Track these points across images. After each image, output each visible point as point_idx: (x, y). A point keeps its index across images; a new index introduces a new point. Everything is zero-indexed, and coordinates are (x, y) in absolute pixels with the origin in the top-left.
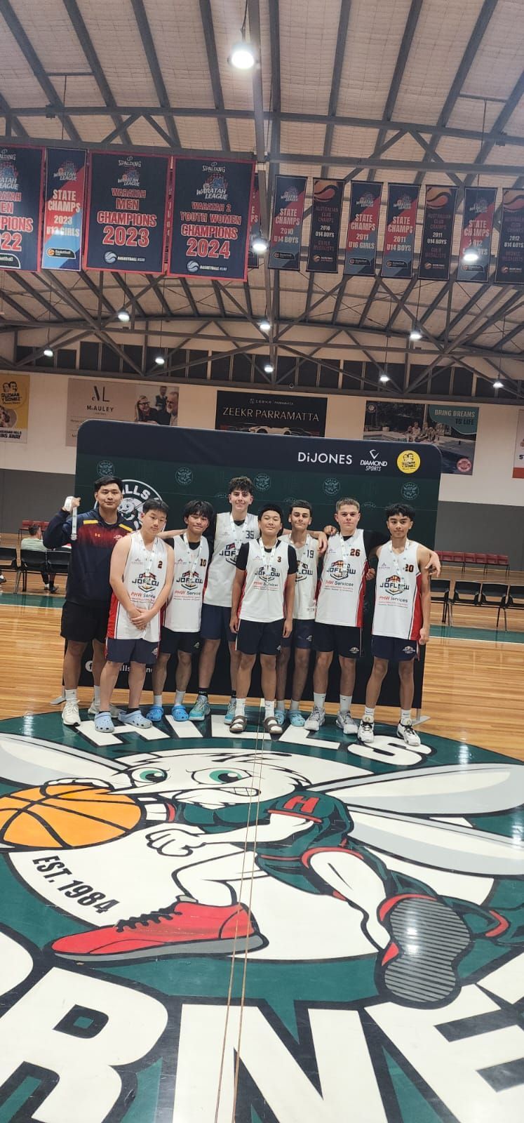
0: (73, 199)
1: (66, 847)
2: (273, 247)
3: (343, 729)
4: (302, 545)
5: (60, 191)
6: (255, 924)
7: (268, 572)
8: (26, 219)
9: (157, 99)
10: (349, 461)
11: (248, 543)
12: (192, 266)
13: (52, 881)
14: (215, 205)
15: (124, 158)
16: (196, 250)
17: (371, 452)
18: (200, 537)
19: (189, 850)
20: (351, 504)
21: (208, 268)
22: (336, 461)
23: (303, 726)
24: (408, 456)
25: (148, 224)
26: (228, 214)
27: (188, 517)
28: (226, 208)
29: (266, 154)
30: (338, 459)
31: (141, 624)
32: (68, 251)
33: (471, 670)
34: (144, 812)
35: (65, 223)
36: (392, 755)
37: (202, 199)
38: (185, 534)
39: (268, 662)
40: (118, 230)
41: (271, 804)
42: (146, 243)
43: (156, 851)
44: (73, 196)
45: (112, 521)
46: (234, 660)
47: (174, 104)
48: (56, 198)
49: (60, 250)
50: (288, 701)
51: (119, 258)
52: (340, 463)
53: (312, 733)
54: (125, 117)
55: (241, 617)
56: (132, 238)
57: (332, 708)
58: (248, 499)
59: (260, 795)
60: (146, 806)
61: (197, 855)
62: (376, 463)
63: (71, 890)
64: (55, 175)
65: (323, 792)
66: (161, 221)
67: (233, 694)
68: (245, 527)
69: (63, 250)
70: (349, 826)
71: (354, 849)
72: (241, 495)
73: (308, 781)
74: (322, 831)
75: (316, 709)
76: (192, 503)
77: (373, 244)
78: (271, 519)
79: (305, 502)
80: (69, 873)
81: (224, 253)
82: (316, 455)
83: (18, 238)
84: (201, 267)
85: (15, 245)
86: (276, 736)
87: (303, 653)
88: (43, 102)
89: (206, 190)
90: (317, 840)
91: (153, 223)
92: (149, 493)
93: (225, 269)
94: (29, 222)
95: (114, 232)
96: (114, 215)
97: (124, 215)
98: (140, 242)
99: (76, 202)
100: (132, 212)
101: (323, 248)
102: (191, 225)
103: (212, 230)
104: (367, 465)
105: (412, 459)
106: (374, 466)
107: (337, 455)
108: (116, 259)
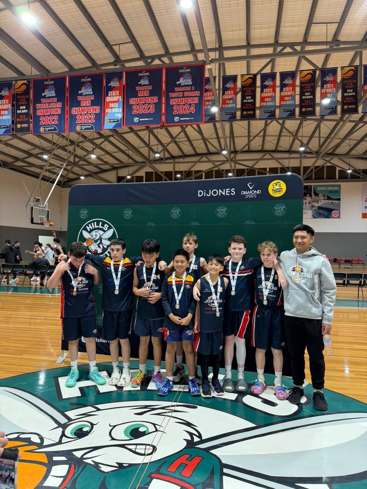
0: (118, 95)
2: (221, 109)
5: (112, 92)
9: (163, 50)
10: (233, 193)
12: (176, 119)
14: (186, 87)
15: (141, 72)
16: (178, 111)
17: (248, 185)
21: (184, 119)
22: (224, 194)
24: (276, 184)
25: (154, 101)
26: (193, 91)
28: (192, 88)
29: (210, 59)
30: (226, 192)
32: (116, 119)
35: (114, 106)
37: (179, 85)
40: (140, 106)
42: (153, 111)
44: (118, 93)
47: (172, 51)
48: (110, 95)
49: (112, 119)
51: (140, 120)
52: (227, 194)
54: (149, 61)
56: (146, 109)
62: (253, 192)
64: (109, 85)
66: (160, 100)
69: (114, 119)
77: (274, 103)
81: (192, 110)
82: (210, 190)
83: (93, 117)
84: (181, 119)
85: (92, 120)
88: (112, 60)
89: (182, 81)
91: (156, 101)
92: (108, 226)
93: (193, 118)
94: (98, 108)
95: (138, 107)
96: (137, 99)
97: (142, 99)
98: (150, 110)
99: (119, 96)
100: (146, 97)
101: (248, 108)
102: (175, 99)
103: (185, 100)
104: (246, 194)
105: (280, 186)
106: (252, 194)
107: (224, 190)
108: (139, 120)
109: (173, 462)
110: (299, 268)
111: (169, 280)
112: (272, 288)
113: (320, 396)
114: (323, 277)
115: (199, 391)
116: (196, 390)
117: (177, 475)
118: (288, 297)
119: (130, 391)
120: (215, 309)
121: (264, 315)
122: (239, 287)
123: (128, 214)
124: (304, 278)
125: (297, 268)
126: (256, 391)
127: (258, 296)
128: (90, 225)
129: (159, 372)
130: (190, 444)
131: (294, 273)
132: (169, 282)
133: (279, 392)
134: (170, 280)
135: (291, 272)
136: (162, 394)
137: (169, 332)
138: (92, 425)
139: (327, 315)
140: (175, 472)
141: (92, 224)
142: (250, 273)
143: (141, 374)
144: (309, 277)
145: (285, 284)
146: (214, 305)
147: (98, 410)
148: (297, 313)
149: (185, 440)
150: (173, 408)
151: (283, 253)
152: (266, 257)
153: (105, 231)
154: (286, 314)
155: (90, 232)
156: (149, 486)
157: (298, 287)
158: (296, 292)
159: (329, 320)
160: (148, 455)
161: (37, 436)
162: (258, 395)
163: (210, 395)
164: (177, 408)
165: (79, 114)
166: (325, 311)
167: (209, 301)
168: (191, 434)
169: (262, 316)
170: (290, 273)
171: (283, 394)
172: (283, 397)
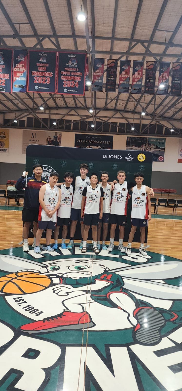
0: (23, 67)
1: (25, 293)
2: (93, 83)
3: (120, 251)
4: (105, 187)
5: (18, 64)
6: (91, 319)
7: (94, 197)
8: (7, 74)
9: (52, 32)
10: (121, 158)
11: (86, 187)
12: (65, 90)
13: (20, 305)
14: (73, 69)
15: (41, 53)
16: (66, 85)
17: (128, 154)
18: (70, 185)
19: (67, 293)
20: (123, 172)
21: (71, 91)
22: (116, 158)
23: (107, 250)
24: (141, 156)
26: (78, 72)
27: (66, 178)
28: (77, 70)
29: (90, 51)
30: (117, 157)
31: (50, 216)
32: (22, 85)
33: (164, 229)
34: (52, 281)
35: (20, 76)
36: (137, 259)
37: (68, 67)
38: (65, 184)
39: (94, 228)
40: (39, 78)
41: (96, 277)
42: (49, 82)
43: (56, 294)
44: (23, 66)
45: (39, 180)
46: (82, 228)
47: (58, 33)
48: (17, 67)
49: (19, 85)
50: (102, 241)
51: (40, 88)
52: (118, 158)
53: (110, 252)
54: (41, 38)
55: (85, 212)
56: (44, 81)
57: (117, 244)
58: (86, 171)
59: (92, 274)
60: (53, 279)
61: (71, 295)
62: (130, 158)
63: (27, 308)
64: (17, 59)
65: (114, 272)
66: (54, 75)
67: (82, 239)
68: (85, 181)
70: (123, 284)
71: (125, 292)
72: (83, 170)
73: (108, 269)
74: (113, 286)
75: (111, 244)
76: (67, 173)
77: (128, 82)
78: (94, 178)
79: (106, 172)
80: (26, 302)
81: (76, 86)
82: (109, 155)
83: (4, 81)
84: (68, 91)
85: (3, 84)
86: (97, 253)
87: (106, 224)
88: (12, 33)
89: (70, 64)
90: (112, 289)
91: (51, 75)
92: (52, 170)
93: (77, 91)
94: (8, 75)
96: (38, 73)
97: (41, 73)
98: (47, 82)
99: (24, 68)
100: (44, 71)
101: (111, 84)
102: (65, 76)
103: (72, 77)
104: (127, 159)
107: (117, 156)
123: (64, 164)
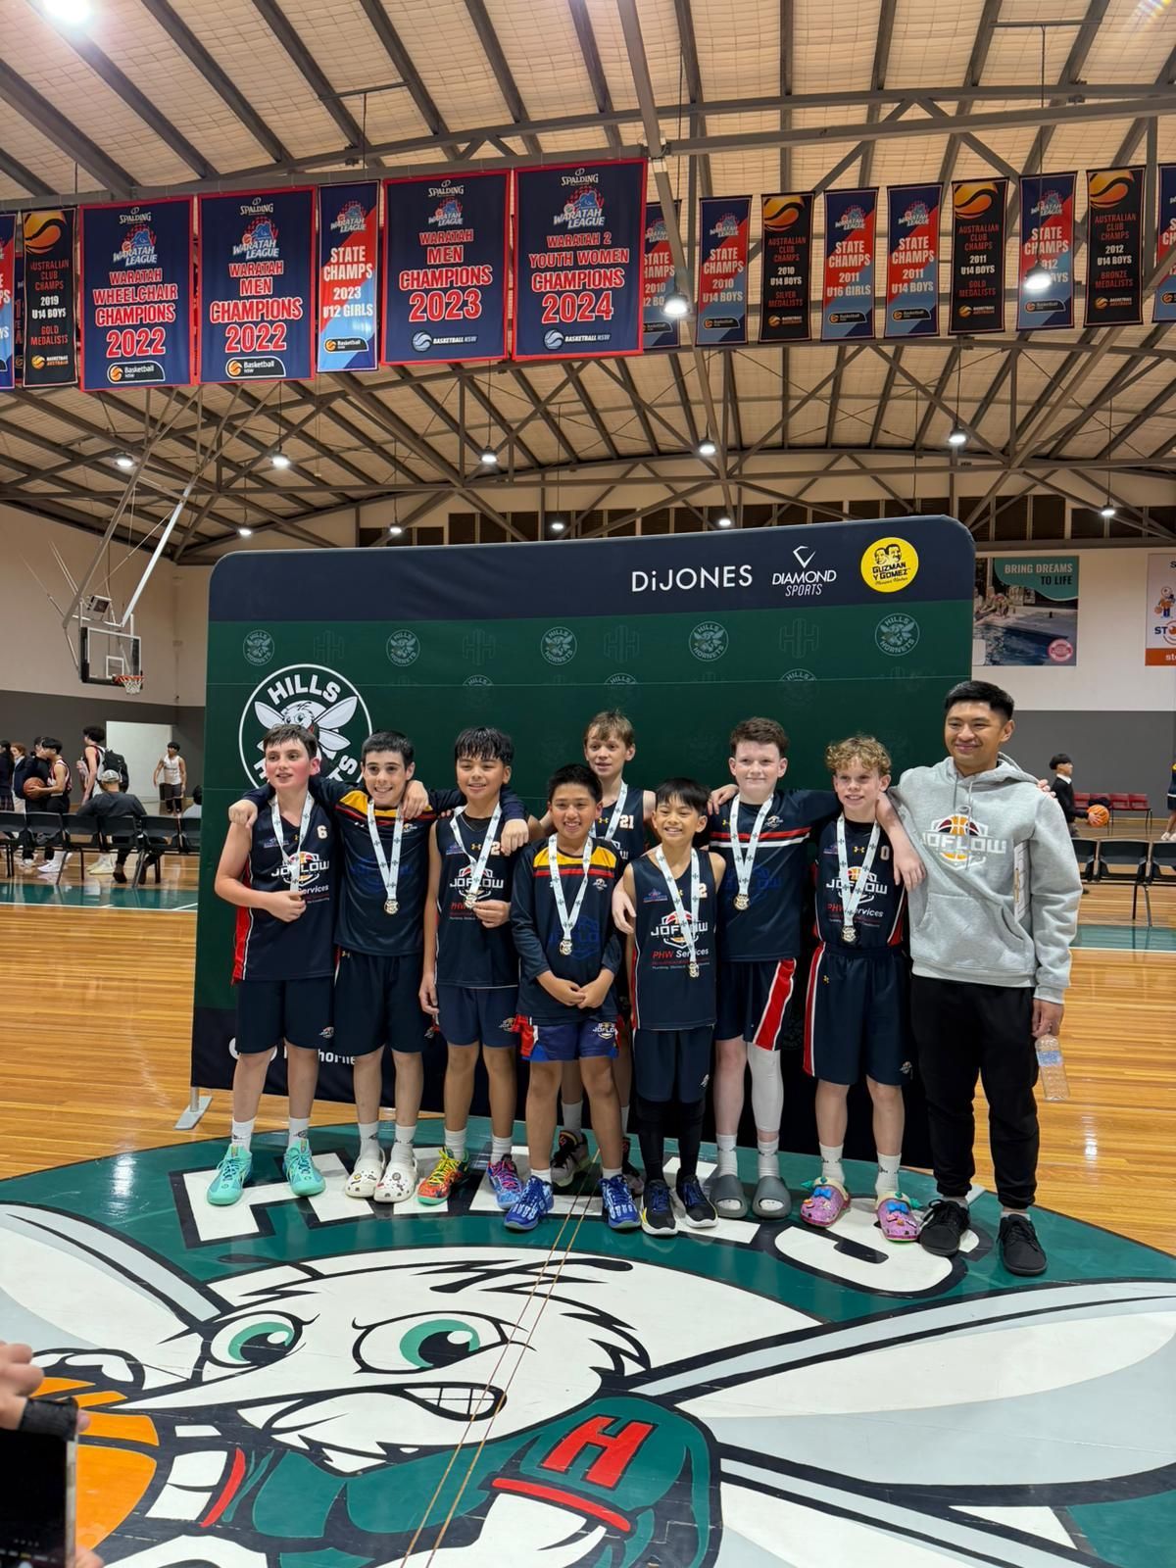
0: (363, 259)
2: (698, 309)
5: (341, 249)
8: (292, 300)
9: (509, 113)
10: (745, 580)
12: (553, 338)
14: (586, 235)
15: (438, 184)
16: (557, 312)
17: (795, 552)
21: (577, 339)
22: (716, 582)
24: (887, 552)
25: (478, 281)
26: (607, 247)
28: (602, 238)
29: (665, 142)
30: (722, 577)
32: (356, 340)
35: (350, 297)
37: (563, 229)
40: (433, 296)
42: (477, 312)
44: (362, 253)
47: (535, 114)
48: (335, 261)
49: (344, 340)
51: (436, 341)
52: (726, 585)
54: (462, 147)
56: (455, 305)
62: (811, 577)
66: (499, 276)
69: (348, 340)
77: (868, 287)
81: (603, 311)
82: (671, 572)
83: (281, 331)
84: (567, 339)
85: (277, 342)
88: (341, 143)
89: (570, 215)
91: (486, 278)
92: (338, 689)
93: (607, 337)
94: (297, 304)
95: (427, 301)
96: (426, 274)
97: (441, 272)
98: (468, 311)
99: (366, 263)
100: (453, 265)
101: (784, 303)
102: (548, 274)
103: (582, 276)
104: (788, 583)
105: (899, 557)
106: (806, 583)
107: (717, 569)
108: (431, 343)
109: (561, 1441)
110: (962, 823)
111: (539, 861)
112: (870, 887)
113: (1023, 1229)
114: (1041, 850)
115: (635, 1216)
116: (625, 1211)
117: (574, 1480)
118: (925, 918)
119: (414, 1216)
120: (684, 954)
121: (845, 977)
122: (762, 884)
123: (403, 647)
124: (978, 855)
125: (956, 823)
126: (817, 1217)
127: (827, 914)
128: (278, 684)
129: (508, 1156)
130: (613, 1382)
131: (946, 839)
132: (540, 868)
133: (891, 1217)
134: (542, 864)
135: (938, 836)
136: (517, 1226)
137: (539, 1030)
138: (298, 1324)
139: (1051, 973)
140: (567, 1471)
141: (288, 680)
142: (799, 840)
143: (451, 1161)
144: (996, 851)
145: (917, 875)
146: (681, 941)
147: (316, 1276)
148: (954, 968)
149: (596, 1369)
150: (553, 1270)
151: (907, 775)
152: (853, 784)
153: (328, 705)
154: (918, 971)
155: (279, 708)
156: (485, 1514)
157: (959, 886)
158: (952, 900)
159: (1055, 990)
160: (480, 1417)
161: (121, 1360)
162: (824, 1229)
163: (673, 1227)
164: (567, 1271)
165: (235, 323)
166: (1043, 960)
167: (665, 930)
168: (614, 1352)
169: (839, 977)
170: (933, 840)
171: (902, 1225)
172: (903, 1234)
